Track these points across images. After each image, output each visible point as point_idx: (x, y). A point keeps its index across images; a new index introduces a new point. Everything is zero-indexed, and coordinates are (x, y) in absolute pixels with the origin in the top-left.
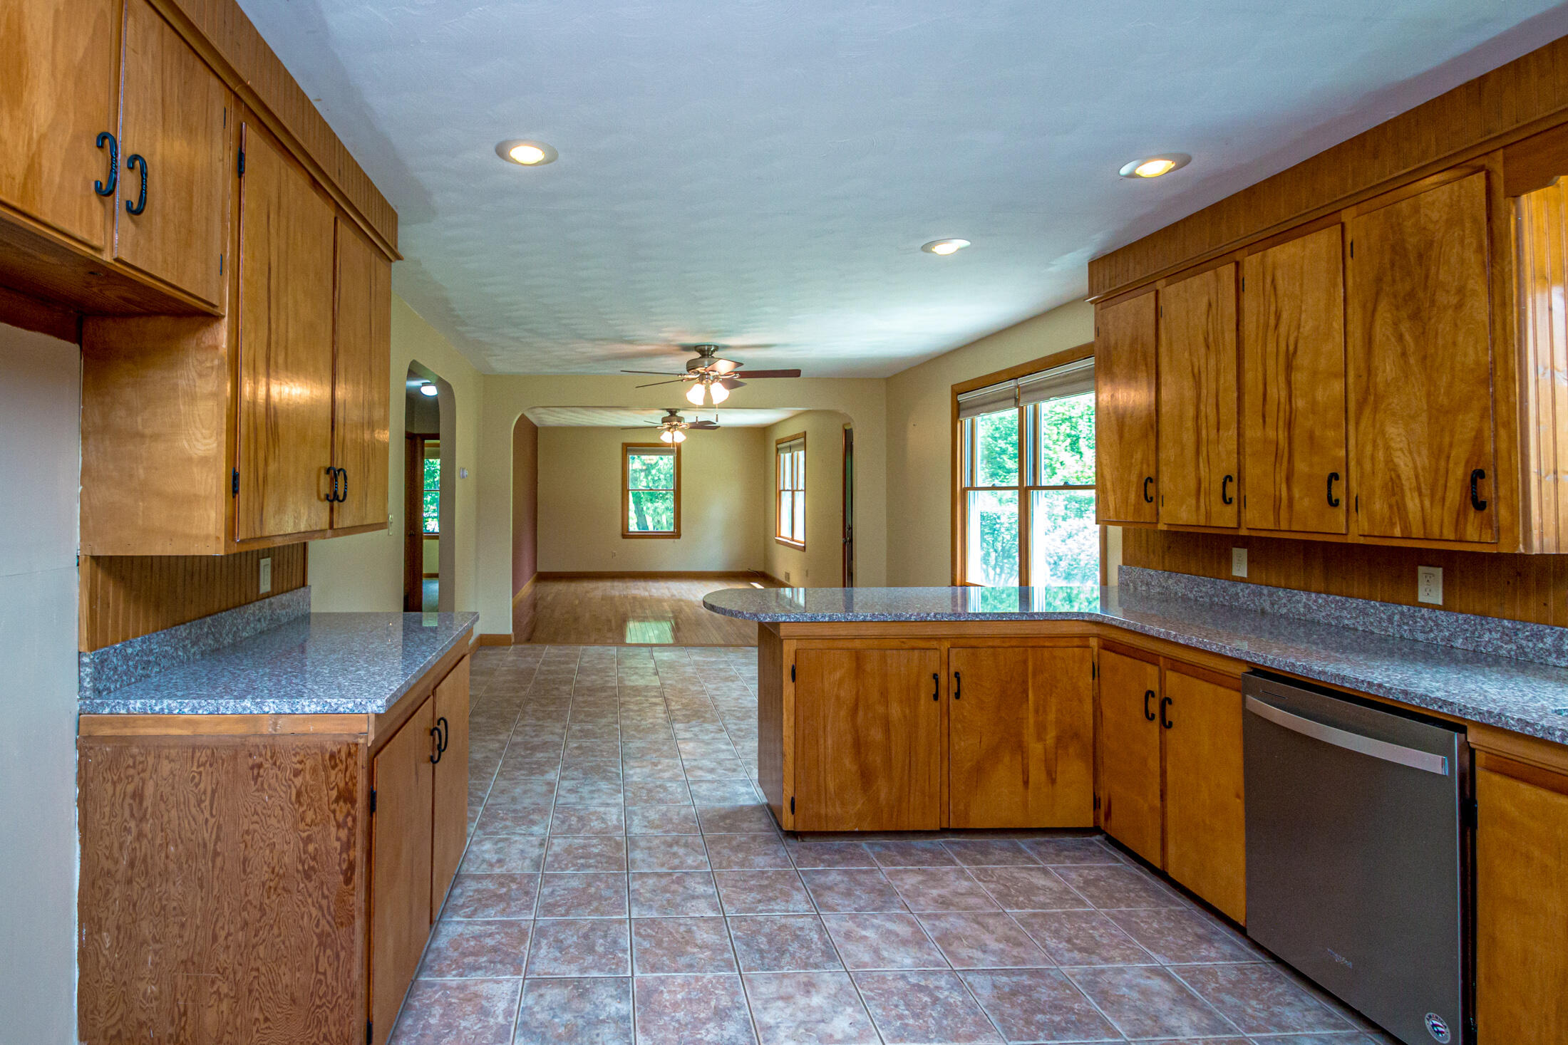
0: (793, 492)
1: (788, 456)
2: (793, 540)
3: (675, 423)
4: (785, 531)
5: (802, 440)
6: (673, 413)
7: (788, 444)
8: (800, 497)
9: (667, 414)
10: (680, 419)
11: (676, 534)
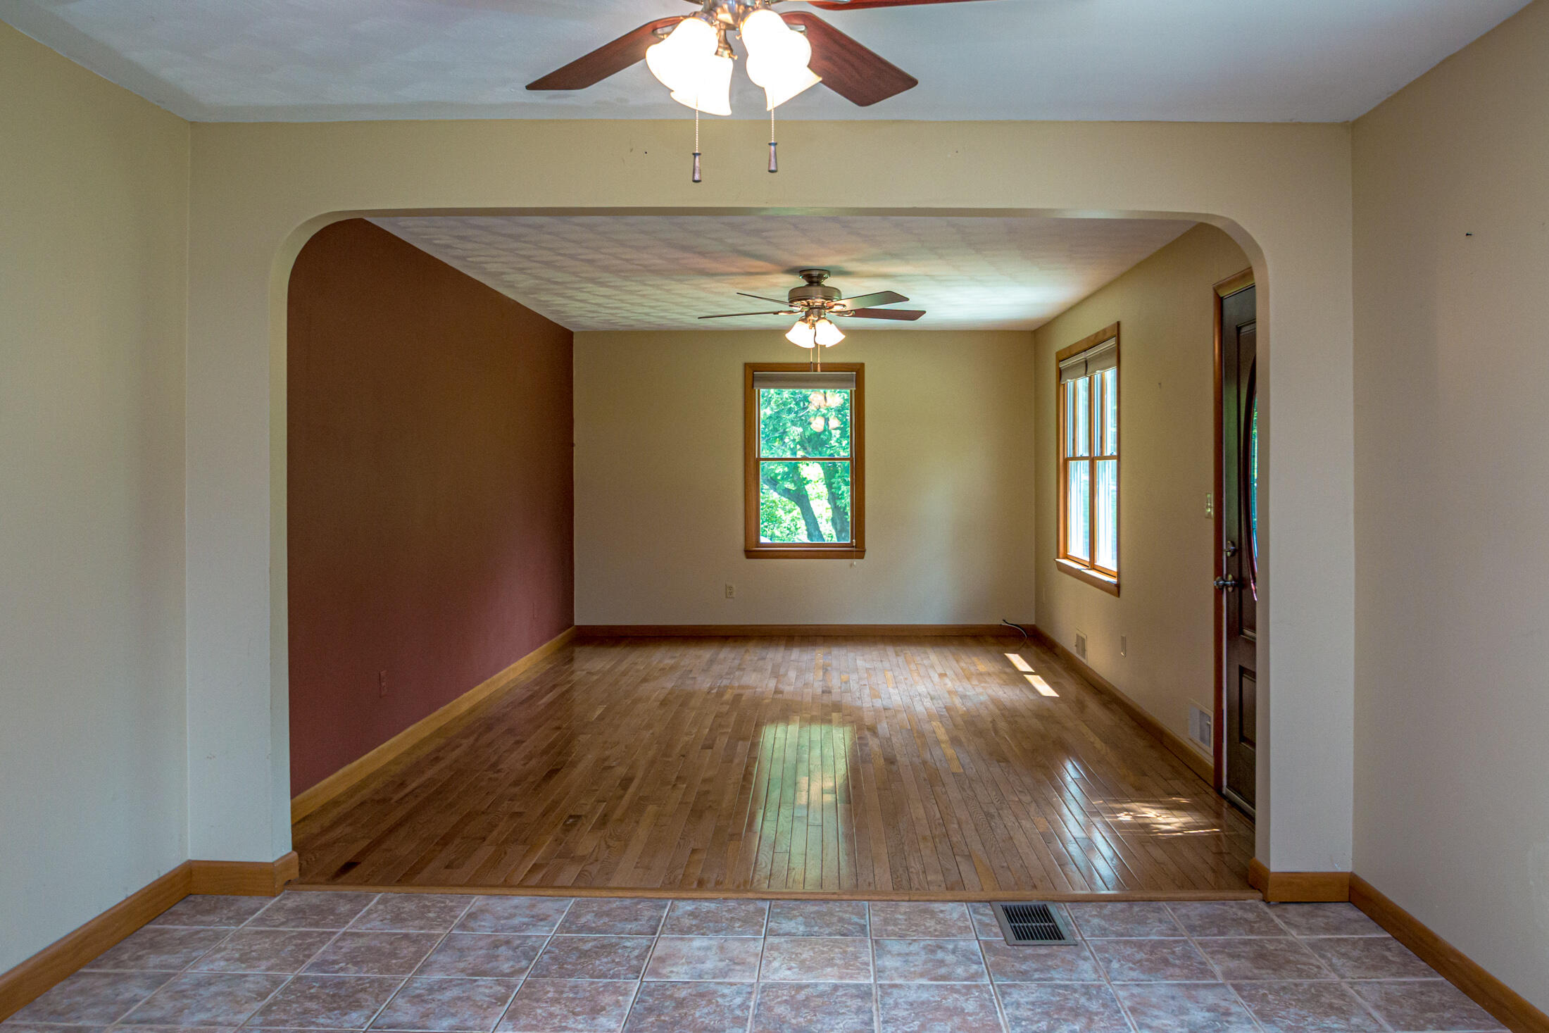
0: (1092, 460)
1: (1082, 383)
2: (1093, 567)
3: (818, 302)
4: (1077, 546)
5: (1112, 342)
6: (813, 278)
7: (1082, 357)
8: (1107, 472)
9: (800, 282)
10: (830, 294)
11: (856, 550)
